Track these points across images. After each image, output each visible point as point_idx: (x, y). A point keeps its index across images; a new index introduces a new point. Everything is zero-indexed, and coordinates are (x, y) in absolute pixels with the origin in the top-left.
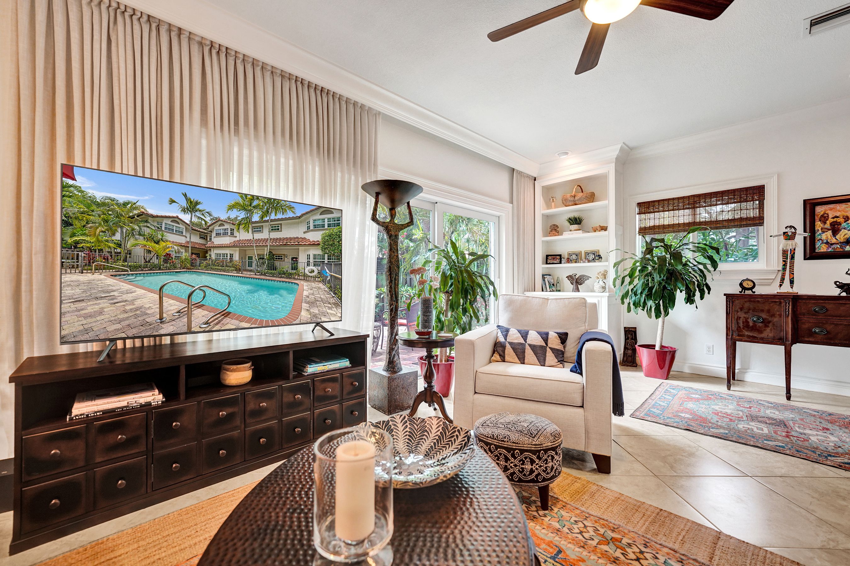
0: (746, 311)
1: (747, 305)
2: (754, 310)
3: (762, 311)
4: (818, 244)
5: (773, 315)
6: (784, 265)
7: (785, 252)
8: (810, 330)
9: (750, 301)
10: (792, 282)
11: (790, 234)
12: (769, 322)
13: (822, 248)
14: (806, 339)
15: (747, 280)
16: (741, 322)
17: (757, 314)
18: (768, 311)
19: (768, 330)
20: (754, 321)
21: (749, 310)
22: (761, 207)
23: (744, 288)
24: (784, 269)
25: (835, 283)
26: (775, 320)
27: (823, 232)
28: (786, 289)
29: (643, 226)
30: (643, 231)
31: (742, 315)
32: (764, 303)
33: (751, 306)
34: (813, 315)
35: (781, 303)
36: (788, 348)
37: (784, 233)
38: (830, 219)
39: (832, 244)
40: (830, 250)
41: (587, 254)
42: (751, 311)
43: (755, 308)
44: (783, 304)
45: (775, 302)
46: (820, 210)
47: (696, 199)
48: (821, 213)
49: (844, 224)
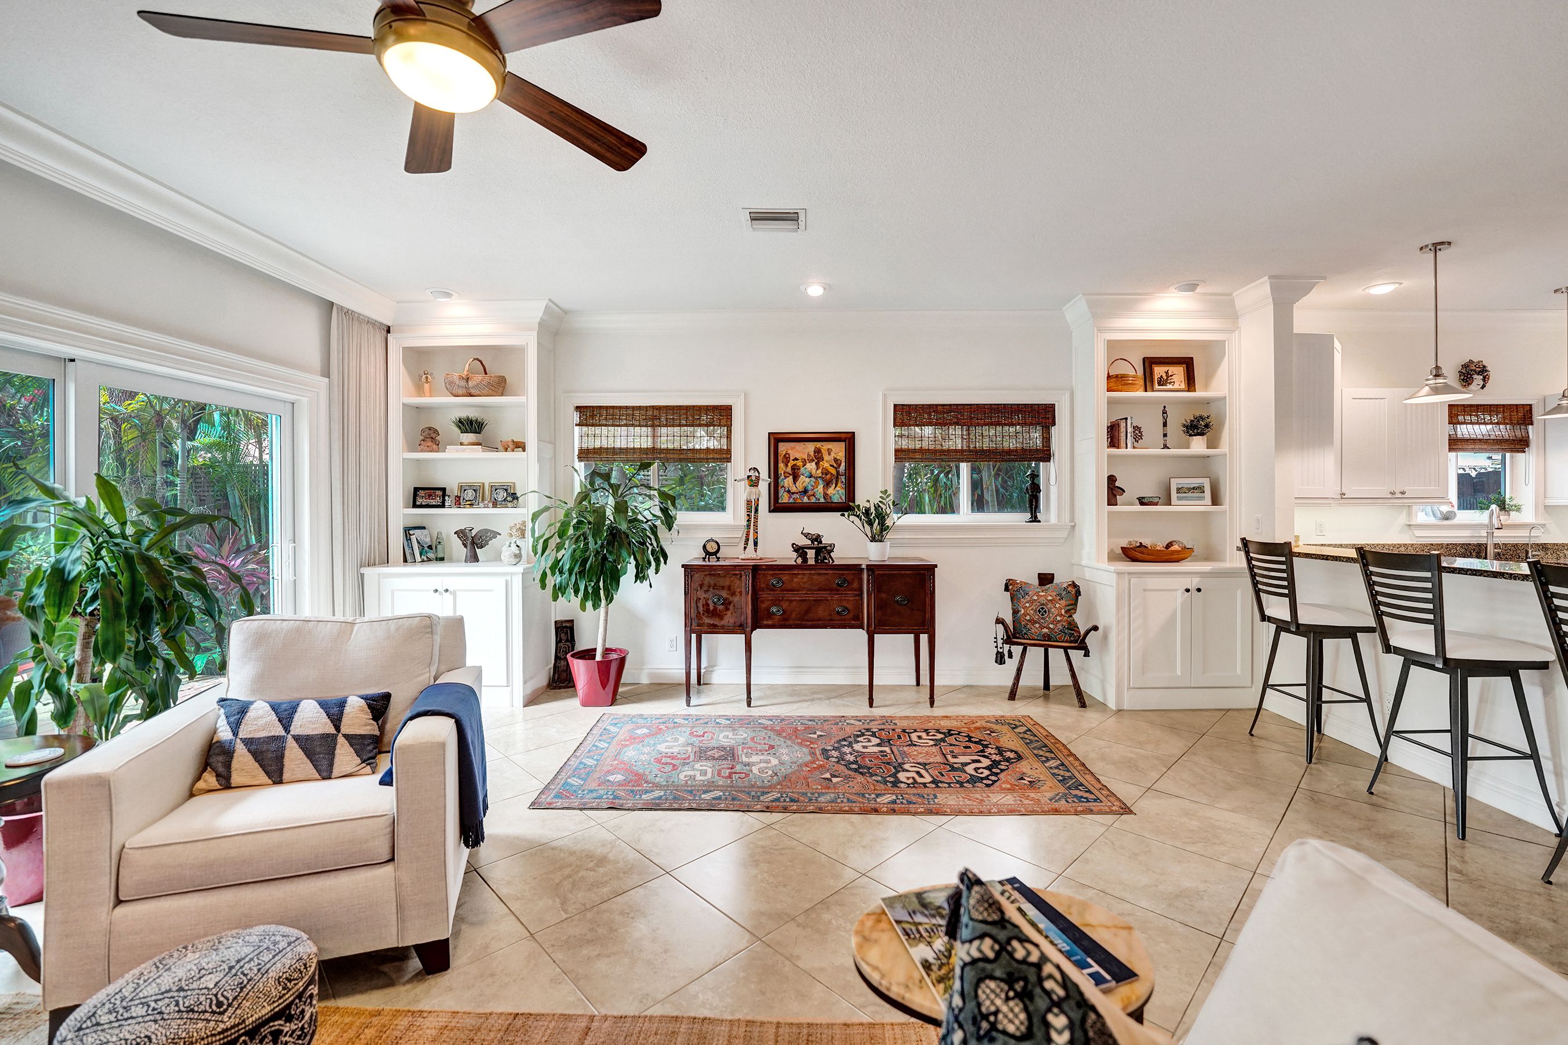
0: (706, 588)
1: (707, 580)
2: (715, 587)
3: (723, 588)
4: (781, 491)
5: (733, 594)
6: (748, 521)
7: (749, 502)
8: (768, 609)
9: (710, 574)
10: (756, 544)
11: (754, 478)
12: (730, 603)
13: (784, 498)
14: (765, 622)
15: (712, 540)
16: (700, 605)
17: (717, 592)
18: (729, 588)
19: (729, 613)
20: (715, 603)
21: (710, 587)
22: (729, 437)
23: (707, 553)
24: (748, 526)
25: (793, 544)
26: (736, 599)
27: (786, 477)
28: (750, 552)
29: (585, 446)
30: (585, 454)
31: (701, 594)
32: (725, 577)
33: (712, 582)
34: (772, 590)
35: (741, 577)
36: (748, 638)
37: (749, 477)
38: (791, 461)
39: (793, 493)
40: (791, 501)
41: (494, 488)
42: (711, 589)
43: (715, 585)
44: (744, 577)
45: (736, 575)
46: (783, 448)
47: (656, 413)
48: (784, 452)
49: (802, 469)
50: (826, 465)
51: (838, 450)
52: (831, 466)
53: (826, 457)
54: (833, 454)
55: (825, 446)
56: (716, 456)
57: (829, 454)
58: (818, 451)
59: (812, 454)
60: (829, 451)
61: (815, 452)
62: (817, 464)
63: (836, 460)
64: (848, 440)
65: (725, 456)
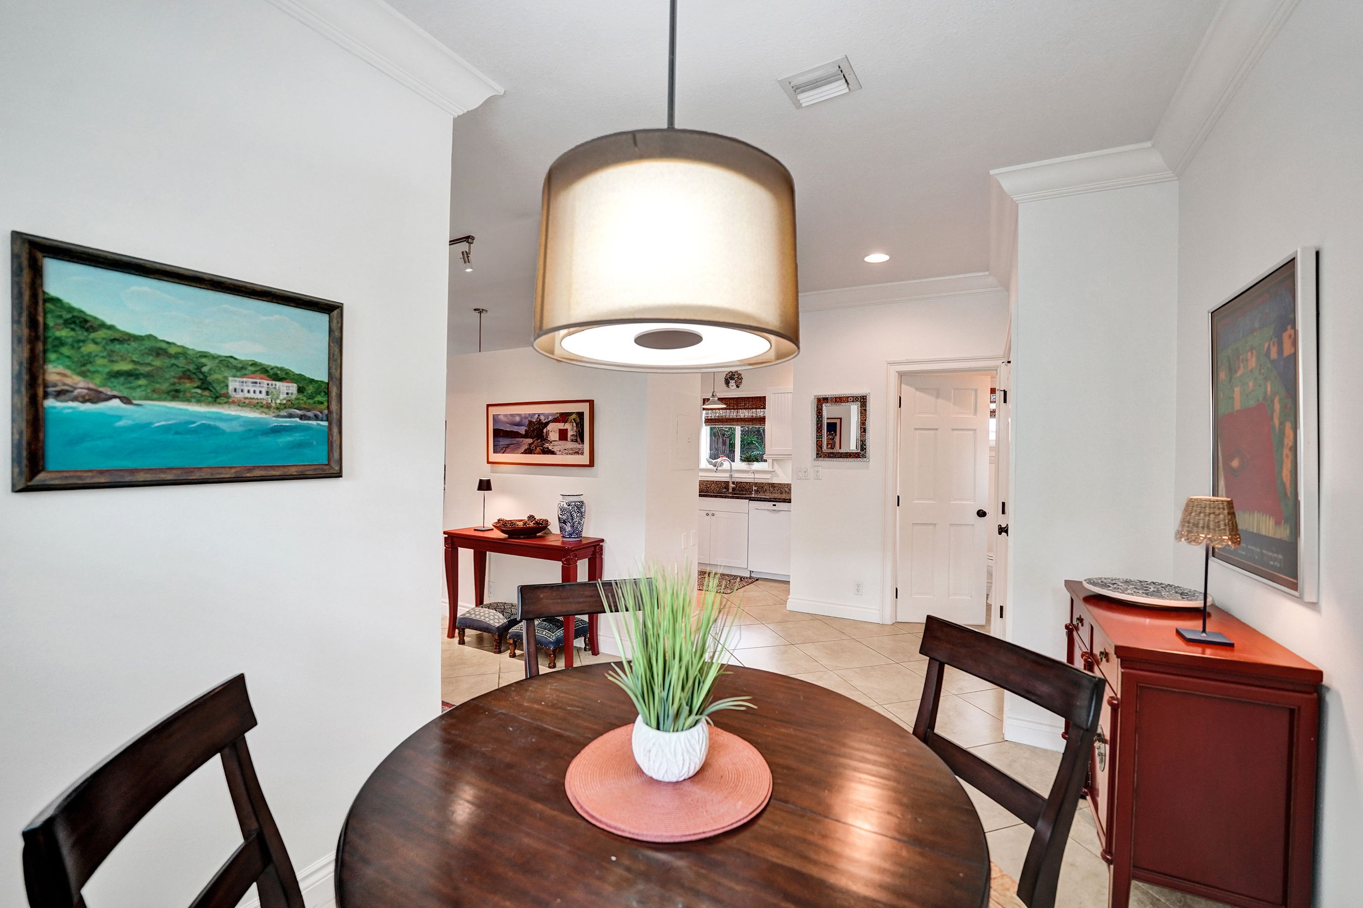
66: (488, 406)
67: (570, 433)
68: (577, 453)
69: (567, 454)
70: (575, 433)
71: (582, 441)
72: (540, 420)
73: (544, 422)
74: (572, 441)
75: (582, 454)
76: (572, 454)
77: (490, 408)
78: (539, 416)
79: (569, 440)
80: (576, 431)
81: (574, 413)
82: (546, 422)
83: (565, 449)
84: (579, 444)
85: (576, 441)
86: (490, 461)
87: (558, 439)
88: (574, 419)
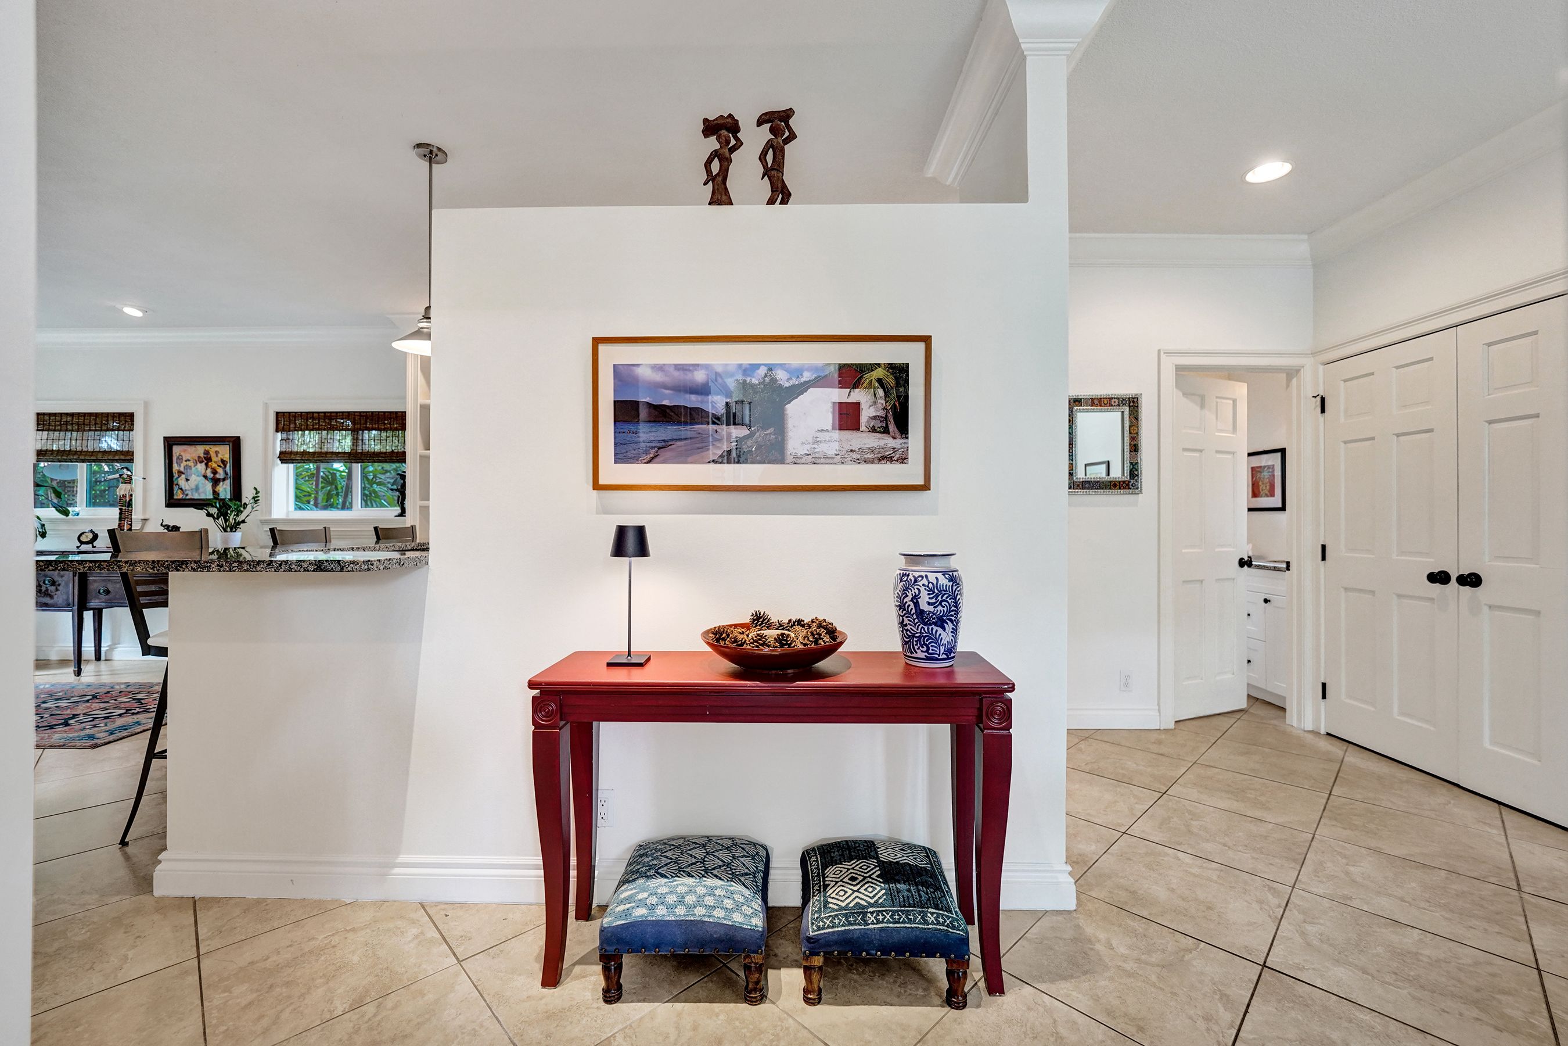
4: (176, 488)
5: (63, 576)
12: (60, 584)
15: (89, 531)
19: (59, 594)
20: (46, 584)
22: (133, 440)
27: (179, 476)
38: (184, 462)
39: (185, 490)
40: (183, 496)
46: (177, 450)
48: (178, 454)
49: (193, 469)
50: (214, 465)
51: (224, 452)
52: (218, 466)
53: (214, 459)
54: (220, 456)
55: (213, 449)
56: (122, 457)
57: (217, 456)
58: (207, 453)
59: (202, 455)
60: (217, 453)
61: (204, 454)
62: (207, 465)
63: (223, 461)
64: (235, 444)
65: (128, 458)
66: (597, 341)
67: (867, 413)
68: (889, 459)
69: (858, 461)
70: (881, 413)
71: (903, 428)
72: (774, 380)
73: (787, 385)
74: (873, 430)
75: (903, 460)
76: (872, 462)
77: (602, 348)
78: (770, 370)
79: (863, 428)
80: (884, 409)
81: (879, 365)
82: (793, 385)
83: (852, 451)
84: (894, 438)
85: (886, 431)
86: (601, 482)
87: (830, 427)
88: (880, 381)
